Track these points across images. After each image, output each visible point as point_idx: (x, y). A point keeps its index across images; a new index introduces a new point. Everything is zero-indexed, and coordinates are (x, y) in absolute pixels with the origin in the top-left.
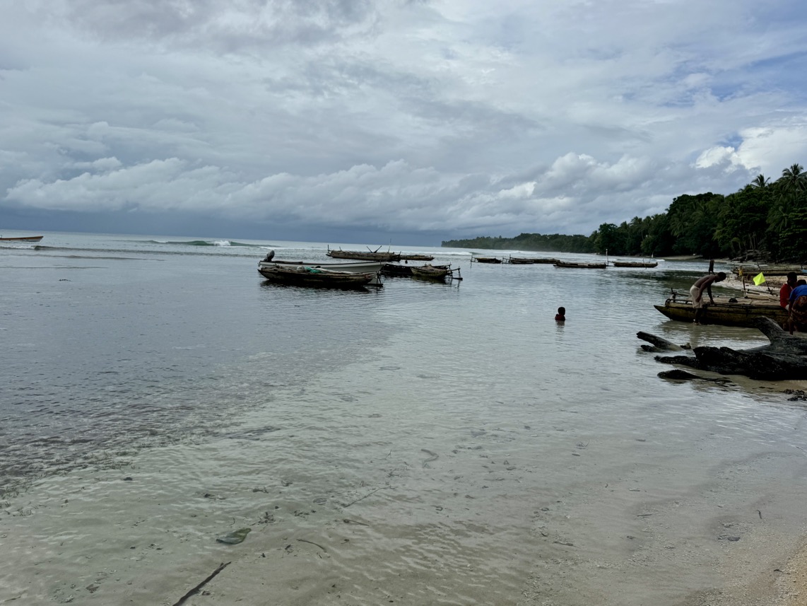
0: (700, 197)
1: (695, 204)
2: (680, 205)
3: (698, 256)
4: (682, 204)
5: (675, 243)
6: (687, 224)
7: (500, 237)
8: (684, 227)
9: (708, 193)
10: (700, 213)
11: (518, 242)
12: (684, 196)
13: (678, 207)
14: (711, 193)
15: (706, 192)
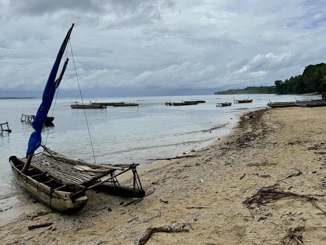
0: (318, 65)
1: (315, 69)
2: (308, 70)
3: (317, 93)
4: (309, 69)
5: (305, 87)
6: (311, 78)
7: (238, 89)
8: (310, 80)
9: (322, 63)
10: (317, 73)
11: (246, 91)
12: (310, 65)
13: (307, 71)
14: (323, 63)
15: (321, 63)
